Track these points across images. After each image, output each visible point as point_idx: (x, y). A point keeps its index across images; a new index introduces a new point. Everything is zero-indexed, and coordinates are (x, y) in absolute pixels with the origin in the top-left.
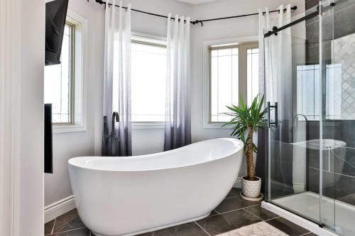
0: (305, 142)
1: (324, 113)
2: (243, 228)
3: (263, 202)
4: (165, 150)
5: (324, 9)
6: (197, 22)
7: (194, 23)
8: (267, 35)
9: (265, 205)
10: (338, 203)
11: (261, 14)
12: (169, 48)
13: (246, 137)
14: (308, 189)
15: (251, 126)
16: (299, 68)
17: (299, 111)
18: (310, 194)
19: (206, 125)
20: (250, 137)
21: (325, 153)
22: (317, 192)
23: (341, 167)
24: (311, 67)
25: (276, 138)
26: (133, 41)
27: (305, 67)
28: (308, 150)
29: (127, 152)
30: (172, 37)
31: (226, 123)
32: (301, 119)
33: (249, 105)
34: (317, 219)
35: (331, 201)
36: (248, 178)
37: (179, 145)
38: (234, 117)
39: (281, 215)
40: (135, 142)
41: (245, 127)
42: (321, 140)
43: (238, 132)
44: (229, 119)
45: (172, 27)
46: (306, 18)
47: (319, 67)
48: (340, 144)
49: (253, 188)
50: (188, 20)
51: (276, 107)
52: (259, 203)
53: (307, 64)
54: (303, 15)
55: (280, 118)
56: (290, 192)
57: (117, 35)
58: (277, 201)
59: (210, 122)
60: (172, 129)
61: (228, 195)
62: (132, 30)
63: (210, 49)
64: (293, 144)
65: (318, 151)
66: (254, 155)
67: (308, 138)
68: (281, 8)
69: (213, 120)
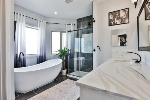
0: (76, 58)
1: (81, 51)
2: (63, 81)
3: (67, 75)
4: (37, 64)
5: (80, 30)
6: (48, 23)
7: (47, 23)
8: (68, 32)
9: (68, 75)
10: (83, 72)
11: (66, 25)
12: (39, 30)
13: (62, 58)
14: (77, 70)
15: (64, 55)
16: (75, 38)
17: (75, 50)
18: (78, 71)
19: (50, 55)
20: (63, 58)
21: (81, 61)
22: (79, 70)
23: (84, 64)
24: (78, 38)
25: (70, 58)
26: (26, 27)
27: (76, 38)
28: (77, 60)
29: (24, 65)
30: (40, 27)
31: (57, 54)
32: (75, 52)
33: (63, 49)
34: (79, 76)
35: (81, 72)
36: (63, 69)
37: (42, 62)
38: (59, 52)
39: (72, 77)
40: (27, 62)
41: (62, 55)
42: (80, 57)
43: (60, 56)
44: (57, 53)
45: (40, 23)
46: (77, 30)
47: (79, 38)
48: (84, 58)
49: (65, 71)
50: (45, 22)
51: (70, 50)
52: (66, 75)
53: (77, 37)
54: (76, 29)
55: (71, 53)
56: (73, 71)
57: (20, 24)
58: (71, 74)
59: (51, 54)
60: (40, 56)
61: (59, 74)
62: (26, 23)
63: (52, 32)
64: (74, 59)
65: (79, 61)
66: (65, 63)
67: (77, 57)
68: (71, 24)
69: (52, 53)
